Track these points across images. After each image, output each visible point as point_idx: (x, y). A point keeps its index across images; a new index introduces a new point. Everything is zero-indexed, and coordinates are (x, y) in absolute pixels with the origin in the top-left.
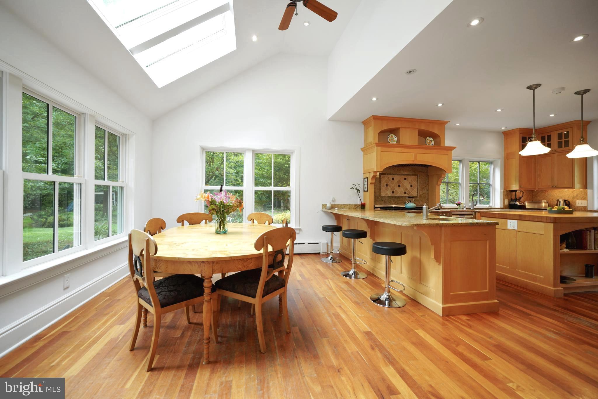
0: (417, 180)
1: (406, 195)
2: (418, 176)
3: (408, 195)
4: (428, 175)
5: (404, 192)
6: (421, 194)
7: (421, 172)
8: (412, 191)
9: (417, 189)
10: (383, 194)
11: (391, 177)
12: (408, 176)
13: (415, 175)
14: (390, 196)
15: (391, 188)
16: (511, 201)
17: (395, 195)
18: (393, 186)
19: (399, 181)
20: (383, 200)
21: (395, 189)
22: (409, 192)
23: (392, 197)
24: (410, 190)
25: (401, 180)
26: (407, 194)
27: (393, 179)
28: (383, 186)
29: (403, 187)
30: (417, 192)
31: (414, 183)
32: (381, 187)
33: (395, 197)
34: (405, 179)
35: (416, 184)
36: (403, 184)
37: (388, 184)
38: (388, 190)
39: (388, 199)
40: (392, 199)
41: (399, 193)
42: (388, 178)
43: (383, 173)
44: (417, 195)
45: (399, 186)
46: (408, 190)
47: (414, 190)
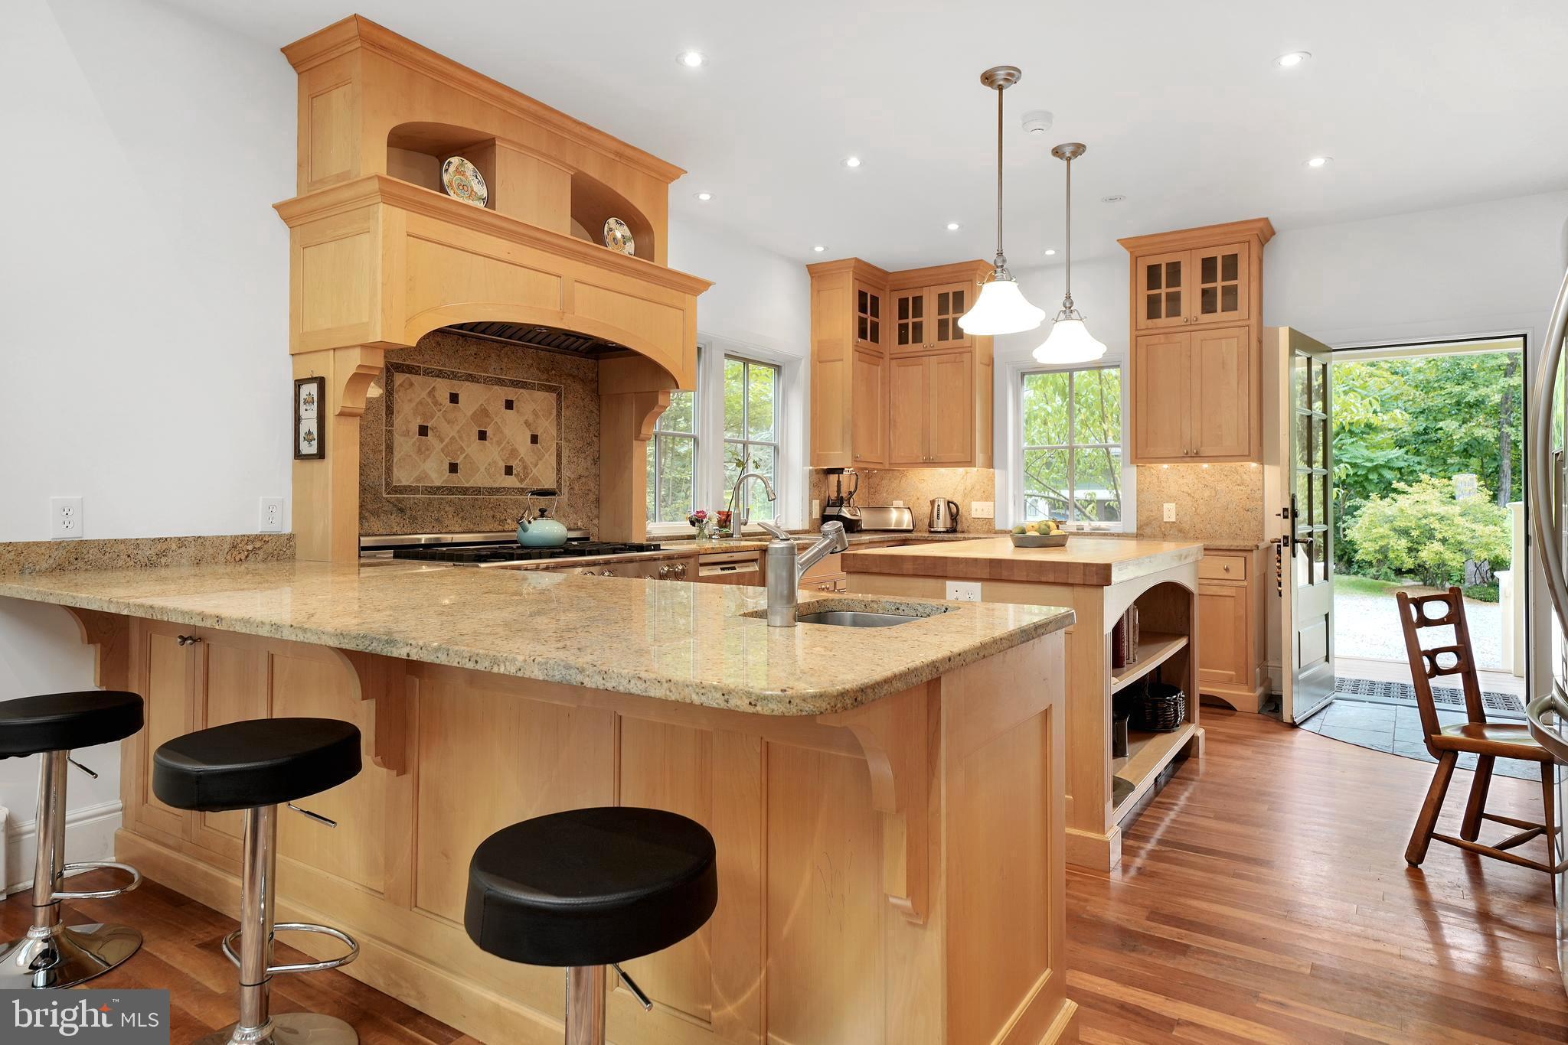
0: (559, 414)
1: (511, 482)
2: (559, 395)
3: (521, 481)
4: (599, 397)
5: (502, 465)
6: (572, 476)
7: (574, 377)
8: (536, 466)
9: (559, 456)
10: (403, 477)
11: (443, 388)
12: (521, 390)
13: (550, 389)
14: (438, 488)
15: (446, 446)
16: (828, 506)
17: (461, 480)
18: (453, 433)
19: (483, 413)
20: (401, 510)
21: (462, 450)
22: (525, 468)
23: (451, 490)
24: (529, 460)
25: (490, 409)
26: (517, 475)
27: (454, 398)
28: (406, 433)
29: (499, 443)
30: (559, 470)
31: (547, 428)
32: (398, 439)
33: (465, 491)
34: (509, 405)
35: (554, 433)
36: (498, 430)
37: (429, 425)
38: (427, 453)
39: (430, 502)
40: (450, 503)
41: (482, 469)
42: (431, 393)
43: (407, 363)
44: (557, 482)
45: (482, 436)
46: (522, 460)
47: (544, 460)
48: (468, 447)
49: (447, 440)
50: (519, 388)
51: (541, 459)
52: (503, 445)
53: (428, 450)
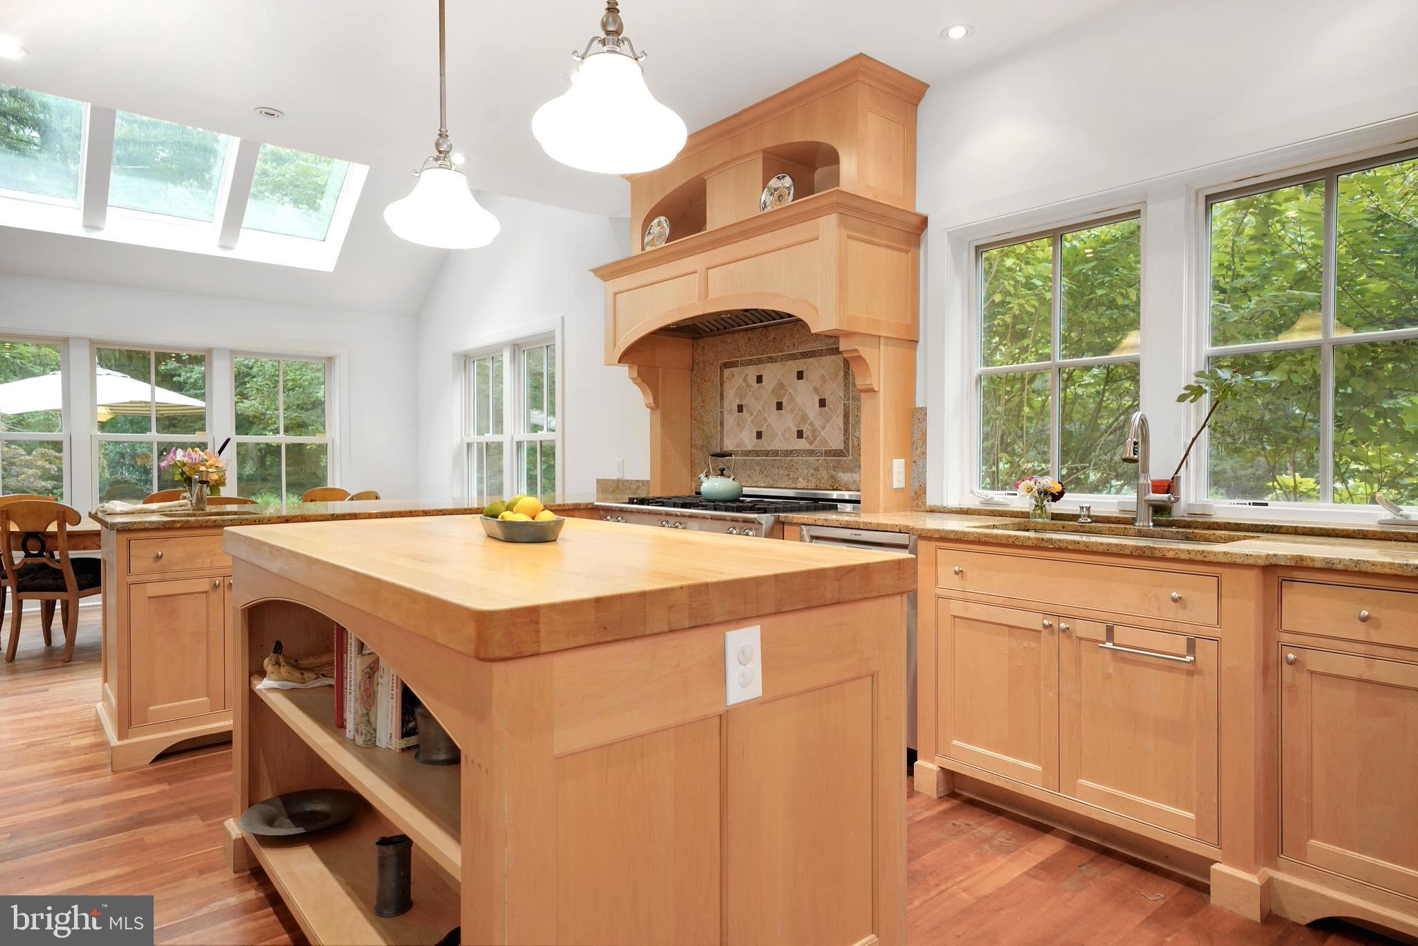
0: (846, 374)
1: (802, 444)
3: (811, 443)
5: (794, 429)
8: (823, 428)
9: (845, 416)
10: (729, 443)
11: (752, 372)
12: (811, 359)
13: (838, 351)
14: (750, 452)
15: (755, 418)
17: (765, 445)
18: (760, 407)
19: (781, 386)
21: (765, 420)
22: (814, 431)
23: (757, 453)
24: (818, 423)
25: (785, 382)
26: (807, 438)
27: (759, 379)
28: (730, 412)
29: (792, 411)
30: (845, 431)
31: (834, 390)
32: (726, 416)
33: (767, 453)
34: (800, 375)
35: (841, 393)
36: (792, 399)
37: (744, 404)
38: (743, 424)
39: (745, 463)
40: (757, 463)
41: (780, 435)
42: (745, 380)
43: (731, 360)
44: (845, 442)
45: (779, 406)
46: (811, 424)
47: (832, 422)
48: (769, 417)
49: (755, 413)
50: (808, 358)
51: (828, 422)
52: (795, 413)
53: (743, 422)
